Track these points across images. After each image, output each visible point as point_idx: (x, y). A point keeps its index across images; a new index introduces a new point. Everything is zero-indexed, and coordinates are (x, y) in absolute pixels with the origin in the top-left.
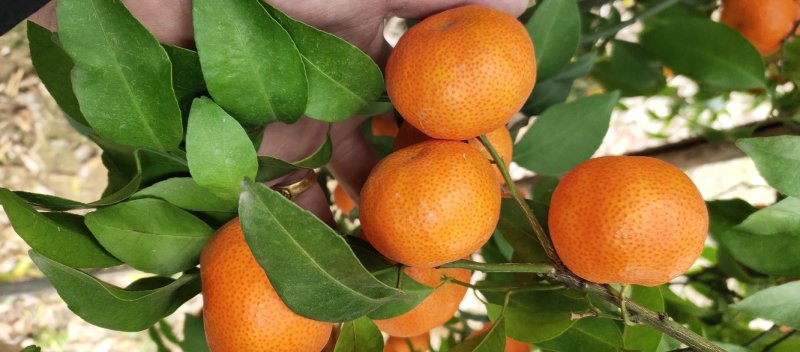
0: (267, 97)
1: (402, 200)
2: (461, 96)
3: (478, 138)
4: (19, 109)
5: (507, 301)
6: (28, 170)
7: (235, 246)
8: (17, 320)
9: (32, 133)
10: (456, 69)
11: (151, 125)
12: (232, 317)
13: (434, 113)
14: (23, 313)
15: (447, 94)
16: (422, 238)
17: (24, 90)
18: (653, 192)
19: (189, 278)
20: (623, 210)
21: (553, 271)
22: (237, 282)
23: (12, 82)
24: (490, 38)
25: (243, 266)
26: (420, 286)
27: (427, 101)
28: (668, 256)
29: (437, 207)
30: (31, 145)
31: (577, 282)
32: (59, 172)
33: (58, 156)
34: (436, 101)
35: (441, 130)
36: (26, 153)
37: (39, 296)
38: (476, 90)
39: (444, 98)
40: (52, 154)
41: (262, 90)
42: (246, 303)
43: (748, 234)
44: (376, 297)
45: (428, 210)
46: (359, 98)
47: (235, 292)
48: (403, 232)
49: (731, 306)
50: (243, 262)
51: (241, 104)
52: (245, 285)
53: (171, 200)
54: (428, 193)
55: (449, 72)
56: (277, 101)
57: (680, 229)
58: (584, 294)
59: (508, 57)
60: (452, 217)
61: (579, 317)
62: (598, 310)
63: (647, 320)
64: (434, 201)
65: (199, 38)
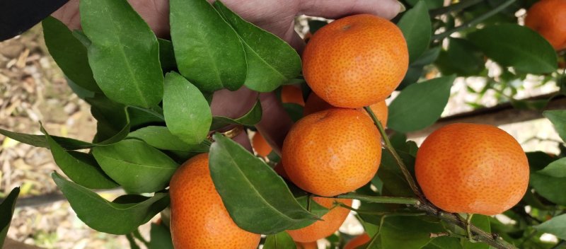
1: (314, 146)
2: (357, 78)
3: (365, 108)
4: (26, 77)
5: (382, 222)
6: (31, 120)
7: (199, 178)
8: (21, 224)
9: (35, 94)
10: (354, 59)
13: (337, 90)
14: (26, 220)
17: (29, 64)
21: (419, 203)
23: (21, 58)
27: (333, 81)
29: (340, 151)
30: (33, 102)
31: (435, 211)
32: (53, 122)
33: (52, 110)
34: (340, 80)
35: (342, 101)
36: (30, 108)
37: (37, 208)
38: (369, 74)
39: (346, 79)
40: (48, 109)
41: (215, 69)
42: (206, 218)
43: (548, 177)
44: (296, 218)
45: (333, 153)
46: (283, 76)
47: (199, 210)
53: (148, 142)
54: (333, 141)
55: (350, 61)
56: (224, 76)
58: (439, 219)
60: (349, 159)
61: (436, 236)
62: (450, 231)
63: (485, 239)
64: (337, 147)
65: (173, 34)
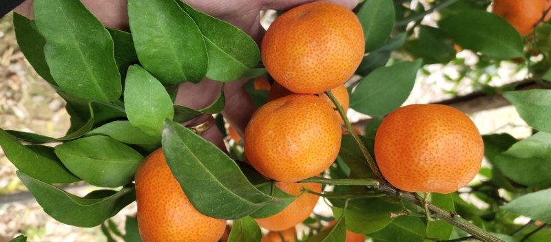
0: (180, 65)
1: (273, 136)
2: (313, 63)
3: (325, 92)
4: (10, 75)
5: (346, 205)
6: (17, 117)
7: (159, 168)
8: (10, 220)
9: (20, 91)
10: (309, 45)
11: (100, 84)
12: (157, 217)
13: (294, 76)
14: (14, 216)
15: (304, 62)
16: (287, 162)
17: (14, 62)
18: (445, 128)
19: (127, 190)
20: (426, 141)
21: (378, 184)
22: (160, 193)
23: (5, 56)
24: (332, 23)
25: (165, 181)
26: (286, 195)
27: (290, 67)
28: (457, 172)
29: (298, 140)
30: (19, 100)
31: (394, 191)
32: (39, 118)
33: (38, 107)
34: (296, 67)
35: (300, 87)
36: (16, 105)
37: (25, 204)
38: (324, 59)
39: (302, 65)
40: (34, 106)
41: (176, 60)
42: (167, 207)
43: (512, 158)
44: (256, 202)
45: (291, 142)
46: (243, 65)
47: (159, 200)
48: (274, 158)
49: (501, 207)
50: (165, 179)
51: (162, 70)
52: (166, 195)
53: (115, 137)
54: (291, 131)
55: (305, 47)
56: (186, 67)
57: (464, 154)
58: (399, 200)
59: (345, 36)
60: (308, 147)
61: (396, 215)
62: (409, 211)
63: (443, 217)
64: (295, 136)
65: (132, 24)
